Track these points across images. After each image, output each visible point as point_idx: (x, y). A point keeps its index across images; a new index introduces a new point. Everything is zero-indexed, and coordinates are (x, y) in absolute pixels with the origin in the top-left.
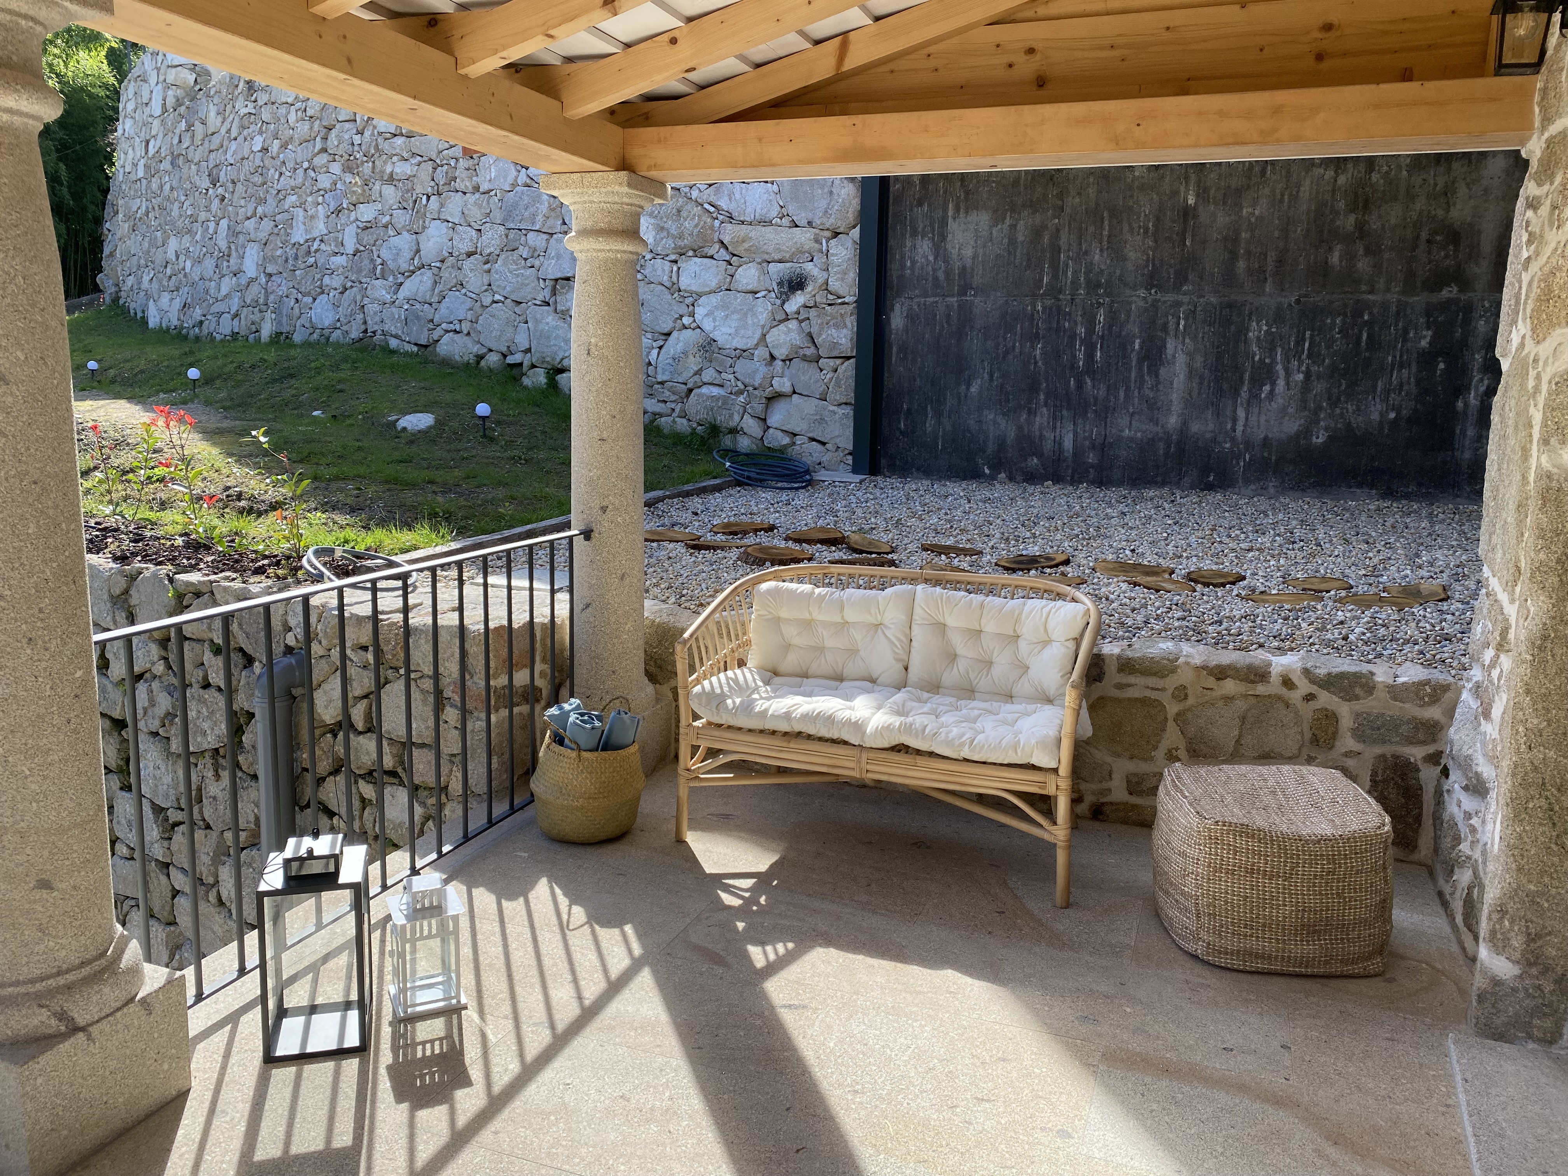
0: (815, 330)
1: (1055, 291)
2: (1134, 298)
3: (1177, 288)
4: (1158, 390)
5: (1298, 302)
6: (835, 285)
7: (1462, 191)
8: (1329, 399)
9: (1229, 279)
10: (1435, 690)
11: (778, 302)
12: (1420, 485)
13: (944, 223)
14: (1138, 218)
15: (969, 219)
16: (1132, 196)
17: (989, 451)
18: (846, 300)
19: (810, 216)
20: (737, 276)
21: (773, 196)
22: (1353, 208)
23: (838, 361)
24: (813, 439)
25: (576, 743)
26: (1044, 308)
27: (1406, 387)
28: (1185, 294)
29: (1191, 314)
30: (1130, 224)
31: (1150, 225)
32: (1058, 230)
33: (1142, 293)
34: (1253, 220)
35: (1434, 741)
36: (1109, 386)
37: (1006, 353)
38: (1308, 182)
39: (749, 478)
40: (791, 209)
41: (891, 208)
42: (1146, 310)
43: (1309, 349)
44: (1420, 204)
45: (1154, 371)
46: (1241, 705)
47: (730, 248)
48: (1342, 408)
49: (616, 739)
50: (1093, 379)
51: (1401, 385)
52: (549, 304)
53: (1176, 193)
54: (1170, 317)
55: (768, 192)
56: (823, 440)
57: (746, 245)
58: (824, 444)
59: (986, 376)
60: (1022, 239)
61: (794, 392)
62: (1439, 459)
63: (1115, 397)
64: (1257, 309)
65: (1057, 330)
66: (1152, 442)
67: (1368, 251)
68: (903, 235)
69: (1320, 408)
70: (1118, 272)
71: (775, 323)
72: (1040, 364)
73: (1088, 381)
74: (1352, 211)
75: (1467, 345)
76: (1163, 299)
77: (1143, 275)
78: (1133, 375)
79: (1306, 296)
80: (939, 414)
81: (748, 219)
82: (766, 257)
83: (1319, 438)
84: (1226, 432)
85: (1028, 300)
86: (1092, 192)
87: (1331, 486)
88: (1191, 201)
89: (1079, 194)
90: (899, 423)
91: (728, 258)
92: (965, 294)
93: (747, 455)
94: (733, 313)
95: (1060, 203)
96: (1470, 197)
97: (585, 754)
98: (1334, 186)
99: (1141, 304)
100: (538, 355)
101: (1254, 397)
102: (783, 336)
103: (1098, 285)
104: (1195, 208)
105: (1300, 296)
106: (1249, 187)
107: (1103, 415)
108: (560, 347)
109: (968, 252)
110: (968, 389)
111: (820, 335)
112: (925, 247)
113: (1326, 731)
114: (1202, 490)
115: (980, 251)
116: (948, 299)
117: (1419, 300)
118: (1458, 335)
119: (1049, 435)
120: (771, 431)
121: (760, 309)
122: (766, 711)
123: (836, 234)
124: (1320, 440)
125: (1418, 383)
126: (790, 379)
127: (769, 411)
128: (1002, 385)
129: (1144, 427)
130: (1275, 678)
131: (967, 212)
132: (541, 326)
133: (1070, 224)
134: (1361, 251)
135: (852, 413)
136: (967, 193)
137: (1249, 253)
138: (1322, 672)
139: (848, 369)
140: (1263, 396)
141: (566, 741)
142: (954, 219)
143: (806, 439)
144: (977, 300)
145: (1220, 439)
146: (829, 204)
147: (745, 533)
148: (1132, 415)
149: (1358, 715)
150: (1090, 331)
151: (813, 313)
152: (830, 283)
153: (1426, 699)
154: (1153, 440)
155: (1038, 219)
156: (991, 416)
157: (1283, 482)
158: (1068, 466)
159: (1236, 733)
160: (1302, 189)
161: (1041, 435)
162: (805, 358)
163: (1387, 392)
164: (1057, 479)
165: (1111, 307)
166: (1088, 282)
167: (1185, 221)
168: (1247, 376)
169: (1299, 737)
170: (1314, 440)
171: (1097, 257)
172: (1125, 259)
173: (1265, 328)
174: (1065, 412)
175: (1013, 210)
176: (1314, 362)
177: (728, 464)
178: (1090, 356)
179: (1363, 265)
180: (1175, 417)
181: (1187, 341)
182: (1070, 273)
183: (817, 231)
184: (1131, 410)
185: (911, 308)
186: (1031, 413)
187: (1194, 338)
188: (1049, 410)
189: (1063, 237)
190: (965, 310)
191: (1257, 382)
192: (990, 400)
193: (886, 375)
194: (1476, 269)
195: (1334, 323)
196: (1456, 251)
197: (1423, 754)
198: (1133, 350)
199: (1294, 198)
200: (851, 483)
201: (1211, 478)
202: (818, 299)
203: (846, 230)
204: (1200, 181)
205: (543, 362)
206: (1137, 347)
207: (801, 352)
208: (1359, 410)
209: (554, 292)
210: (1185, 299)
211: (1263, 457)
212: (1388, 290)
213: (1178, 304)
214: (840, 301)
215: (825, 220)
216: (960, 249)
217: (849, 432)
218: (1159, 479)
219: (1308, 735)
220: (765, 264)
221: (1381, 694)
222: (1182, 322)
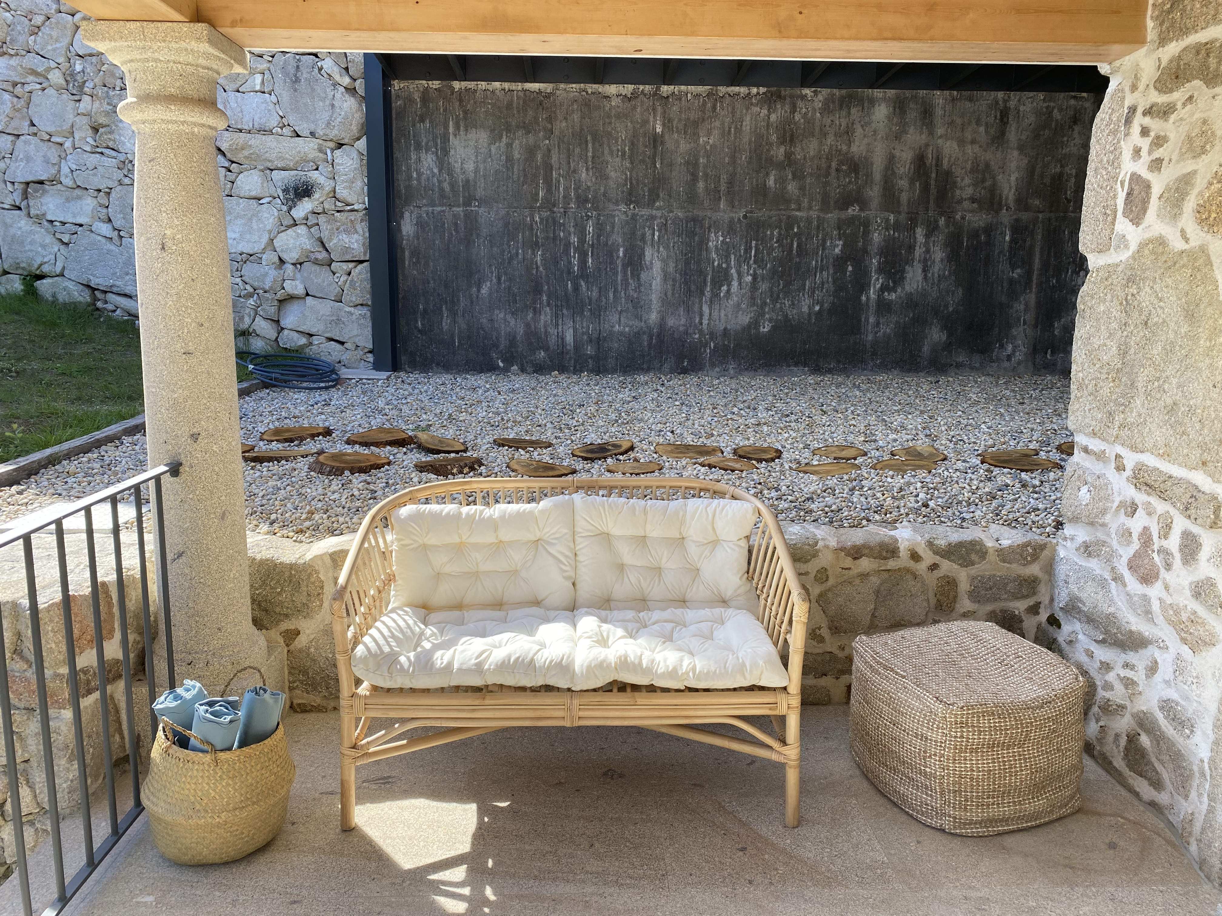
0: (325, 235)
1: (550, 204)
2: (617, 212)
3: (651, 204)
4: (640, 292)
5: (745, 217)
6: (342, 192)
7: (859, 131)
8: (771, 296)
9: (692, 198)
10: (1035, 550)
11: (285, 208)
12: (839, 362)
13: (446, 139)
14: (617, 142)
15: (469, 136)
16: (610, 123)
17: (502, 347)
18: (356, 207)
19: (312, 127)
20: (238, 182)
21: (271, 106)
22: (782, 141)
23: (351, 265)
24: (331, 339)
25: (209, 743)
26: (542, 219)
27: (826, 286)
28: (658, 209)
29: (664, 226)
30: (609, 147)
31: (627, 149)
32: (549, 151)
33: (623, 207)
34: (708, 147)
35: (1034, 593)
36: (600, 288)
37: (511, 259)
38: (748, 118)
39: (276, 379)
40: (291, 119)
41: (394, 122)
42: (627, 223)
43: (755, 256)
44: (830, 140)
45: (636, 275)
46: (875, 580)
47: (228, 155)
48: (781, 303)
49: (259, 726)
50: (587, 282)
51: (823, 283)
52: (20, 208)
53: (645, 122)
54: (647, 229)
55: (265, 102)
56: (341, 339)
57: (246, 153)
58: (342, 343)
59: (495, 280)
60: (519, 156)
61: (308, 295)
62: (852, 341)
63: (606, 298)
64: (715, 222)
65: (554, 239)
66: (638, 334)
67: (795, 177)
68: (408, 149)
69: (765, 304)
70: (602, 189)
71: (283, 228)
72: (541, 269)
73: (583, 283)
74: (782, 143)
75: (867, 252)
76: (640, 213)
77: (623, 192)
78: (619, 278)
79: (751, 212)
80: (454, 314)
81: (246, 127)
82: (269, 165)
83: (765, 328)
84: (695, 325)
85: (527, 212)
86: (576, 117)
87: (775, 366)
88: (659, 130)
89: (566, 118)
90: (417, 322)
91: (227, 164)
92: (470, 205)
93: (265, 357)
94: (236, 218)
95: (549, 126)
96: (865, 136)
97: (222, 756)
98: (768, 123)
99: (623, 217)
100: (10, 261)
101: (715, 295)
102: (292, 241)
103: (587, 201)
104: (662, 135)
105: (746, 212)
106: (703, 120)
107: (597, 313)
108: (37, 253)
109: (470, 166)
110: (479, 291)
111: (330, 240)
112: (429, 160)
113: (948, 596)
114: (679, 374)
115: (482, 166)
116: (454, 209)
117: (832, 216)
118: (860, 244)
119: (552, 331)
120: (286, 332)
121: (266, 215)
122: (450, 665)
123: (340, 145)
124: (766, 330)
125: (834, 282)
126: (303, 282)
127: (282, 313)
128: (509, 288)
129: (631, 323)
130: (903, 553)
131: (466, 130)
132: (12, 231)
133: (559, 146)
134: (790, 177)
135: (369, 314)
136: (466, 112)
137: (706, 175)
138: (942, 543)
139: (362, 272)
140: (722, 295)
141: (193, 741)
142: (455, 135)
143: (323, 340)
144: (481, 210)
145: (690, 331)
146: (331, 116)
147: (302, 439)
148: (620, 313)
149: (974, 578)
150: (582, 241)
151: (322, 219)
152: (337, 191)
153: (1029, 559)
154: (638, 333)
155: (531, 139)
156: (502, 315)
157: (740, 364)
158: (570, 358)
159: (872, 607)
160: (744, 123)
161: (546, 331)
162: (316, 262)
163: (813, 291)
164: (562, 369)
165: (599, 220)
166: (578, 197)
167: (655, 147)
168: (709, 278)
169: (925, 604)
170: (762, 329)
171: (584, 175)
172: (607, 178)
173: (721, 238)
174: (565, 311)
175: (508, 129)
176: (759, 266)
177: (251, 367)
178: (583, 262)
179: (792, 187)
180: (655, 314)
181: (661, 249)
182: (561, 189)
183: (321, 142)
184: (619, 309)
185: (419, 217)
186: (536, 312)
187: (667, 248)
188: (551, 309)
189: (554, 156)
190: (471, 219)
191: (717, 284)
192: (500, 300)
193: (400, 277)
194: (871, 193)
195: (772, 234)
196: (857, 178)
197: (1026, 607)
198: (618, 257)
199: (738, 130)
200: (378, 380)
201: (686, 364)
202: (327, 206)
203: (352, 142)
204: (665, 112)
205: (17, 268)
206: (621, 254)
207: (313, 256)
208: (793, 304)
209: (25, 195)
210: (658, 213)
211: (724, 345)
212: (810, 208)
213: (653, 218)
214: (349, 208)
215: (328, 131)
216: (462, 163)
217: (368, 332)
218: (645, 366)
219: (933, 601)
220: (268, 172)
221: (992, 557)
222: (657, 234)
